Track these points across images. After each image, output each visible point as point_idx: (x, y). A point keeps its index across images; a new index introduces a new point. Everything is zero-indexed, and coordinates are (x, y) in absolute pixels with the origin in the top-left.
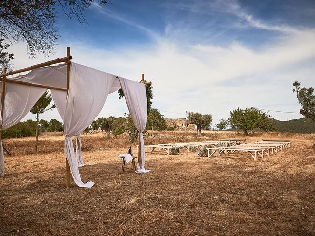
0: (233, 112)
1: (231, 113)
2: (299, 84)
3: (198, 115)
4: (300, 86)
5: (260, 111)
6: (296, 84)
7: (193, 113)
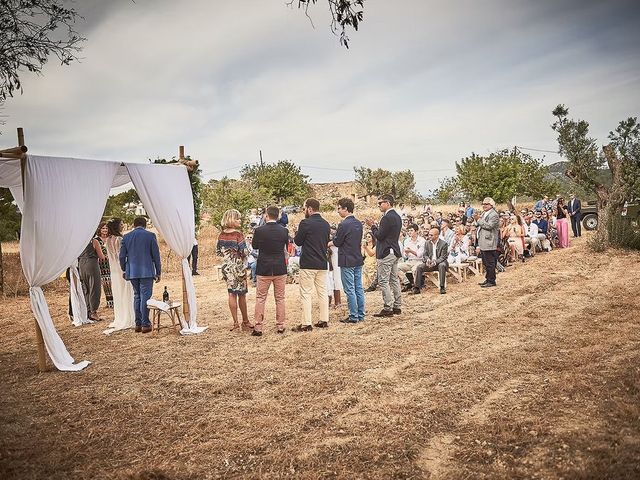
0: (460, 164)
1: (458, 166)
2: (565, 113)
3: (382, 174)
4: (567, 117)
5: (526, 156)
6: (559, 111)
7: (369, 171)
